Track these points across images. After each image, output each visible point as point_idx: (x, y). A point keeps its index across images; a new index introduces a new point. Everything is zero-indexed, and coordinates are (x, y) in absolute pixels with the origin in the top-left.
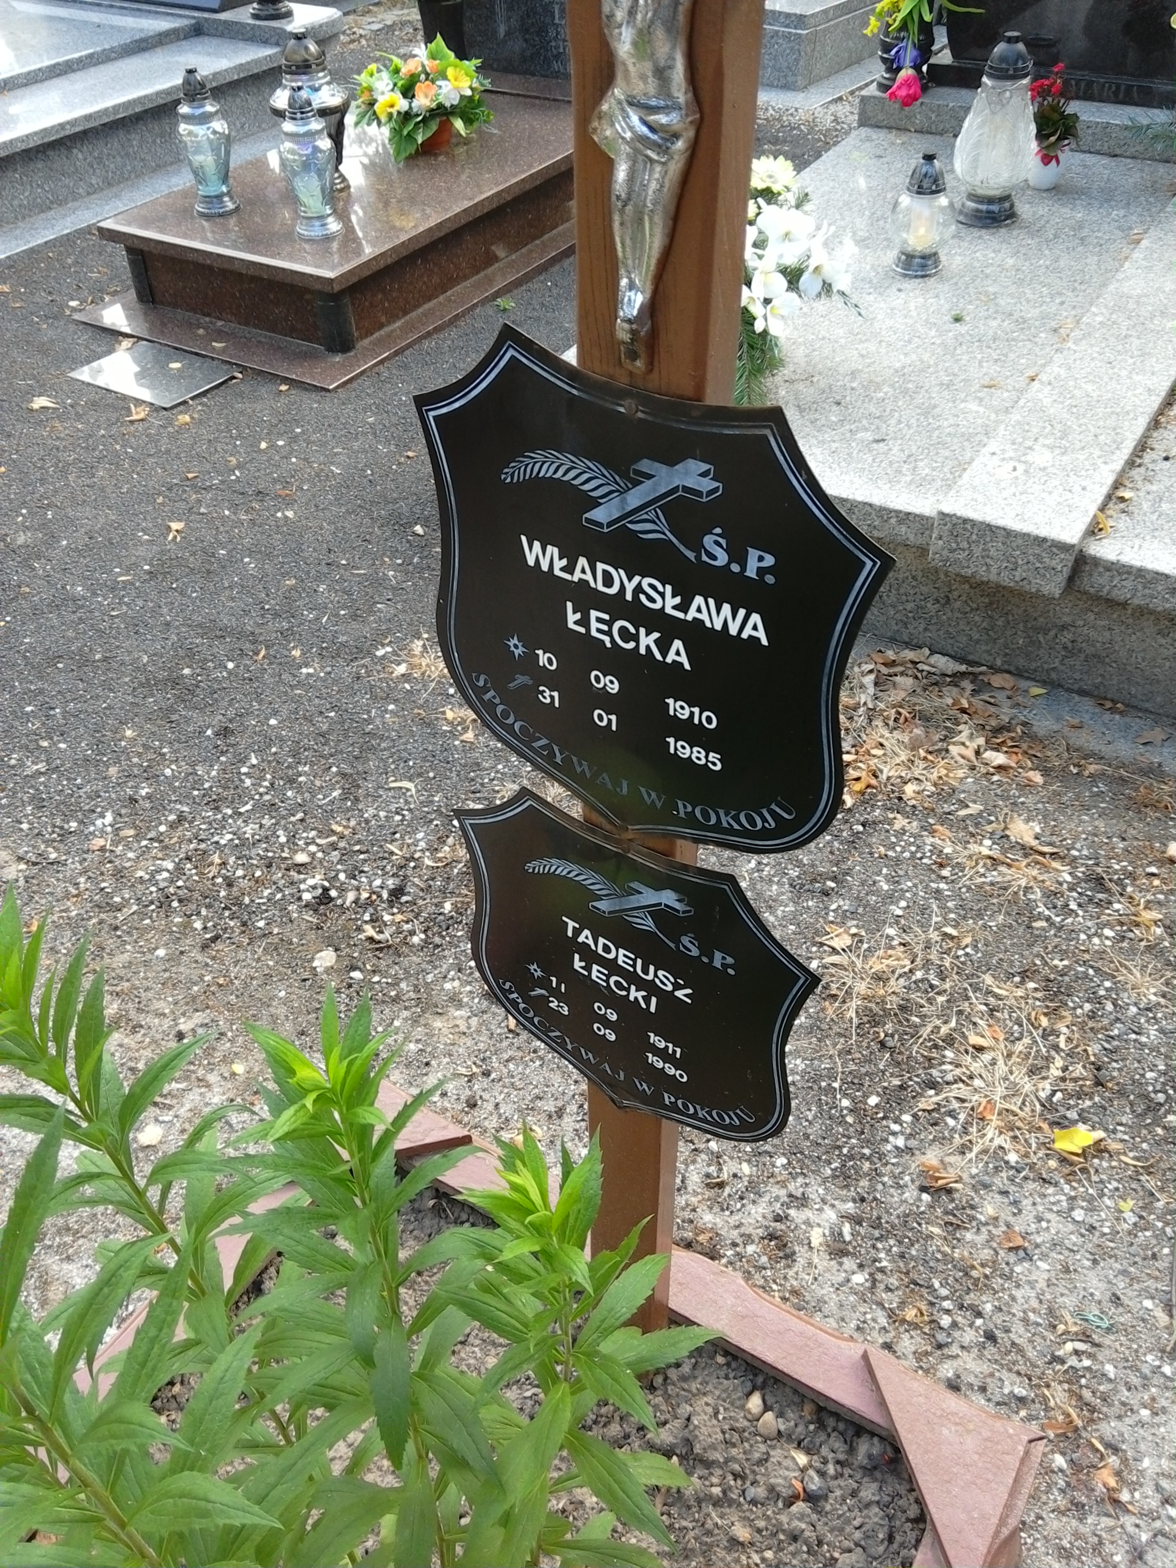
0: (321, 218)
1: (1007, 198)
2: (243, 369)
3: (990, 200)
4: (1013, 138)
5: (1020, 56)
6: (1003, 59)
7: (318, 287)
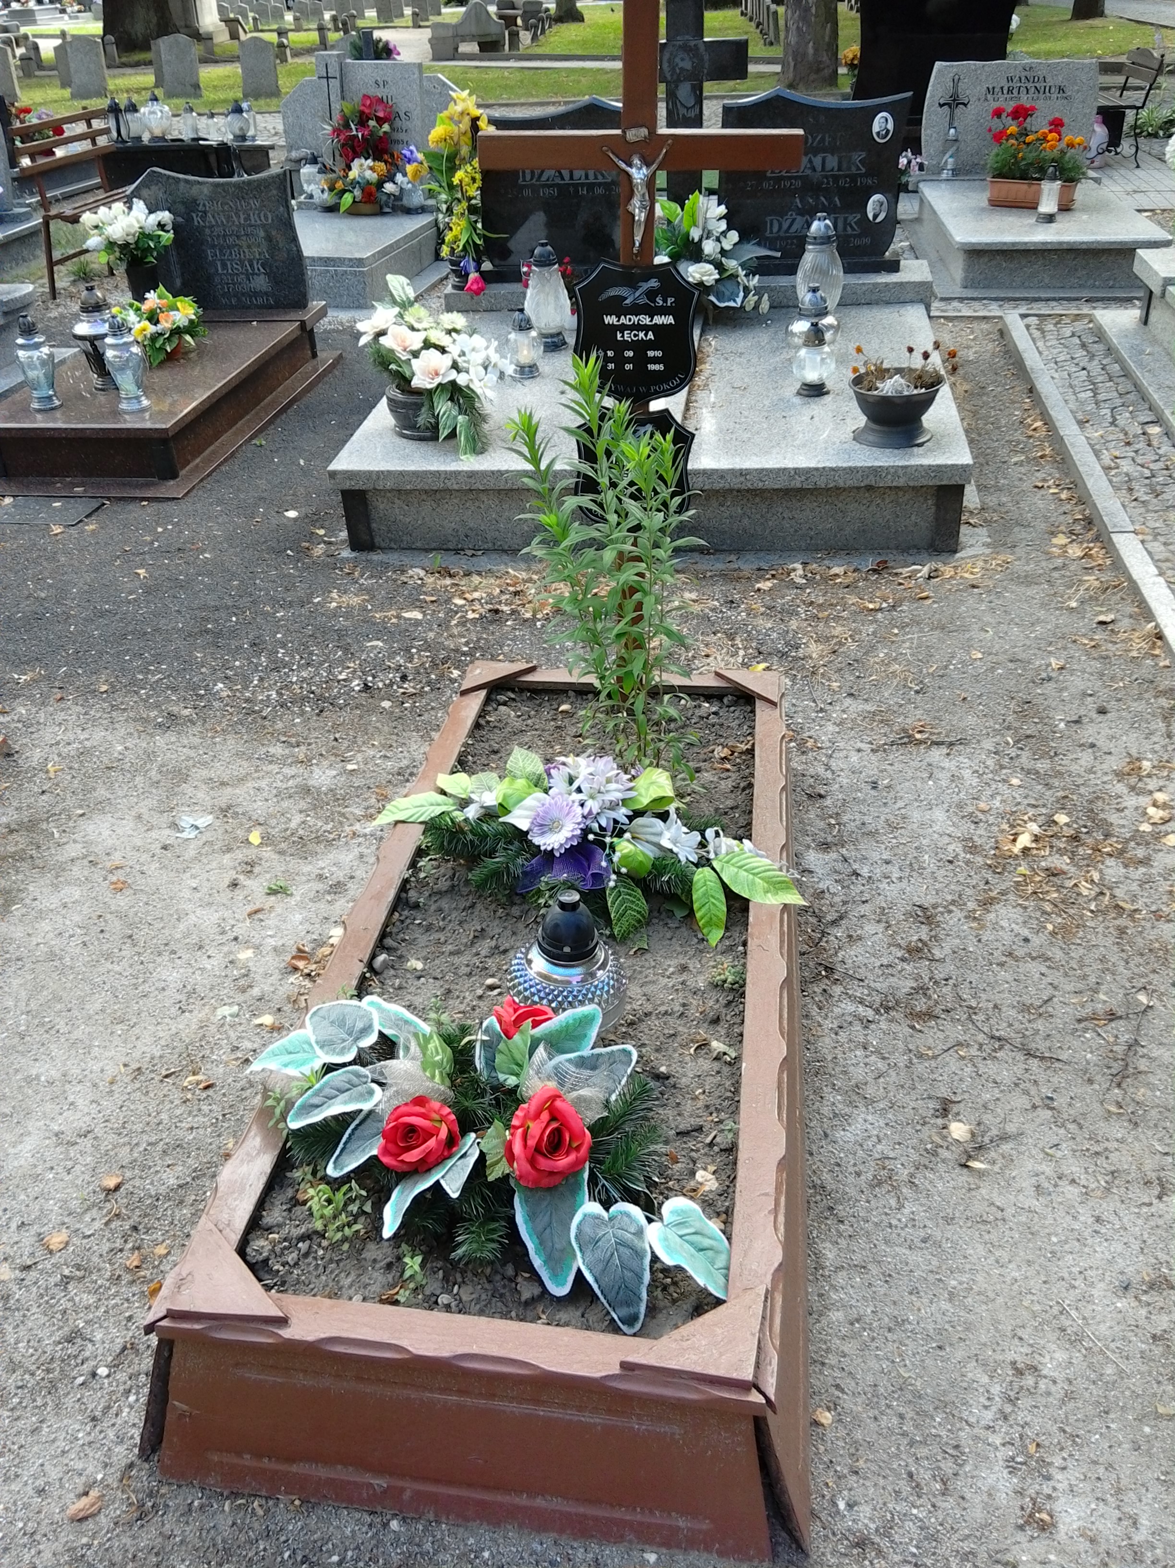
0: (137, 398)
1: (559, 334)
2: (109, 499)
3: (552, 336)
4: (557, 298)
5: (550, 253)
6: (541, 255)
7: (156, 436)
